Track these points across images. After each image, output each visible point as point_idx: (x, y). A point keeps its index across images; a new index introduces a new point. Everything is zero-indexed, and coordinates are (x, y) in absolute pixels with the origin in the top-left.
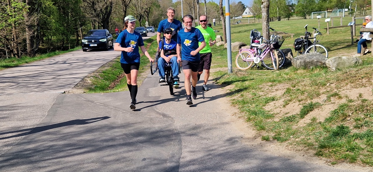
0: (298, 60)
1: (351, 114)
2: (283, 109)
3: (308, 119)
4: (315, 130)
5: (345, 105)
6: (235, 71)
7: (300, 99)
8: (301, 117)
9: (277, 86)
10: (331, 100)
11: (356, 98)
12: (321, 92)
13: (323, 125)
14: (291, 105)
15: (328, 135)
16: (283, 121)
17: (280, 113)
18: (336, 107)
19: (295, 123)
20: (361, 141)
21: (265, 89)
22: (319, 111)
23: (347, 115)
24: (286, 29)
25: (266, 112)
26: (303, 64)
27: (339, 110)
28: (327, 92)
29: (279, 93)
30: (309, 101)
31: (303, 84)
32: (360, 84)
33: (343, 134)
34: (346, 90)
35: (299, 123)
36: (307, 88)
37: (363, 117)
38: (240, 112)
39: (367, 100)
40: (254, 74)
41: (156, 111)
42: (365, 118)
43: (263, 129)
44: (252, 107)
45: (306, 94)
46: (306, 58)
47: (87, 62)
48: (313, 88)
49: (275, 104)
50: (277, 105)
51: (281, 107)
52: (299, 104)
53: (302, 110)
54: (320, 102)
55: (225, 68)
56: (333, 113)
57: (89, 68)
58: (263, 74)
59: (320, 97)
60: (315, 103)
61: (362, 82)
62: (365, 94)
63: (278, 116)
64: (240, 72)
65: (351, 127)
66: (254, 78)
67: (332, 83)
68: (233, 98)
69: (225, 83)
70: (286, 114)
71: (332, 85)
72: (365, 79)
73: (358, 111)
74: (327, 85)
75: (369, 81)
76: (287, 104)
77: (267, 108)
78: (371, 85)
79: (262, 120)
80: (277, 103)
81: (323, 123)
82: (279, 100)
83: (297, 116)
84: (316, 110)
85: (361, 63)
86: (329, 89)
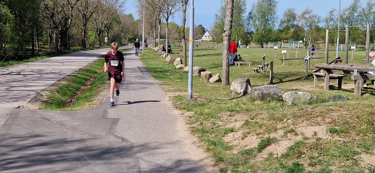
0: (256, 91)
1: (306, 152)
2: (242, 142)
3: (265, 153)
4: (271, 165)
5: (301, 142)
6: (195, 97)
7: (258, 132)
8: (259, 151)
9: (236, 117)
10: (288, 136)
11: (311, 136)
12: (279, 127)
13: (280, 161)
14: (249, 138)
15: (284, 171)
16: (241, 154)
17: (239, 146)
18: (292, 144)
19: (253, 156)
21: (224, 119)
22: (276, 146)
23: (303, 152)
25: (225, 144)
26: (260, 96)
27: (295, 147)
28: (285, 127)
29: (238, 125)
30: (266, 135)
31: (261, 117)
32: (315, 122)
33: (298, 171)
34: (301, 128)
35: (256, 157)
36: (265, 122)
37: (317, 155)
38: (199, 142)
39: (321, 139)
40: (213, 102)
41: (115, 134)
42: (319, 157)
43: (221, 160)
44: (212, 137)
45: (264, 128)
46: (264, 90)
48: (270, 122)
49: (234, 135)
50: (236, 137)
51: (240, 139)
52: (257, 138)
53: (260, 144)
54: (277, 137)
55: (184, 93)
56: (289, 149)
58: (222, 102)
59: (277, 132)
60: (272, 139)
61: (317, 120)
62: (319, 133)
63: (236, 148)
64: (199, 99)
65: (306, 165)
66: (213, 105)
67: (289, 119)
68: (193, 126)
69: (184, 109)
70: (244, 147)
71: (289, 121)
72: (320, 118)
73: (312, 149)
74: (285, 120)
75: (323, 120)
76: (246, 137)
77: (226, 139)
78: (325, 124)
79: (221, 151)
80: (236, 134)
81: (279, 158)
82: (238, 131)
83: (256, 150)
84: (273, 145)
85: (315, 100)
86: (286, 125)
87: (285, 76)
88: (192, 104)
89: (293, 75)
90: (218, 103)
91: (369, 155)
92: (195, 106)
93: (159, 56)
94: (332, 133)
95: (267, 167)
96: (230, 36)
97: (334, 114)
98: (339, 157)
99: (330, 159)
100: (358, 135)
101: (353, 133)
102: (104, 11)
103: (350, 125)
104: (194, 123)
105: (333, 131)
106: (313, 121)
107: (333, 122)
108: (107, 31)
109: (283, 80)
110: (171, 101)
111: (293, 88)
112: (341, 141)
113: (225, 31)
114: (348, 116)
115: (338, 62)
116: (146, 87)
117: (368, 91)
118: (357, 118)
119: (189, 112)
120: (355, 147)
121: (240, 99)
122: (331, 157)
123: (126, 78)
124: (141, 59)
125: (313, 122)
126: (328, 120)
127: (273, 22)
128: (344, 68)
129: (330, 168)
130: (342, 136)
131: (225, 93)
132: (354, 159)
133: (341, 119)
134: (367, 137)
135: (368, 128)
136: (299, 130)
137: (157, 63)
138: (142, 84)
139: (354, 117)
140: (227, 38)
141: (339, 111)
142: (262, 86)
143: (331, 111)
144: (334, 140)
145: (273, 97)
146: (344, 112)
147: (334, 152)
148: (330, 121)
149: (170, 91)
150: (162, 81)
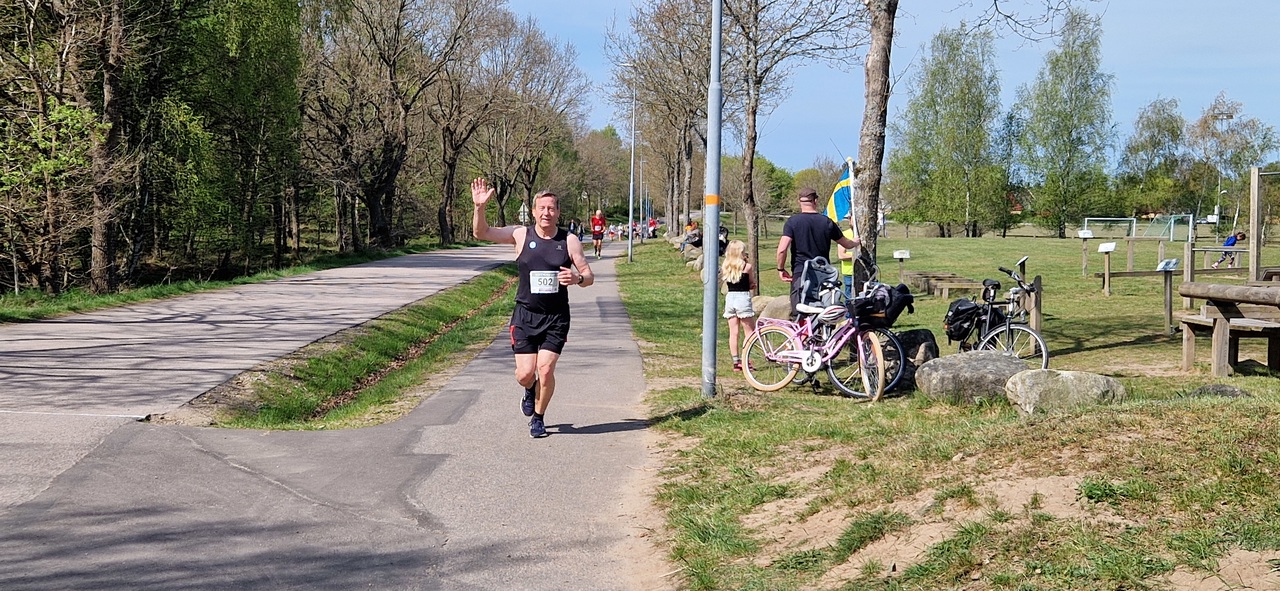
0: (936, 370)
1: (988, 562)
2: (796, 528)
3: (853, 567)
5: (978, 530)
6: (728, 391)
7: (857, 498)
8: (837, 557)
9: (828, 452)
10: (948, 508)
11: (1019, 510)
12: (927, 480)
14: (825, 514)
16: (779, 568)
17: (783, 541)
18: (950, 534)
19: (813, 576)
21: (786, 459)
22: (898, 542)
23: (974, 562)
24: (973, 267)
25: (740, 535)
26: (950, 387)
27: (956, 545)
28: (945, 481)
29: (814, 473)
30: (878, 507)
32: (1050, 465)
34: (999, 481)
35: (824, 576)
36: (895, 464)
37: (1020, 571)
38: (667, 529)
39: (1049, 519)
40: (787, 407)
41: (406, 504)
42: (1026, 580)
43: (708, 588)
44: (707, 514)
46: (962, 368)
47: (273, 324)
48: (910, 466)
49: (781, 508)
50: (785, 512)
51: (793, 520)
52: (847, 516)
53: (848, 534)
54: (911, 514)
56: (935, 551)
57: (269, 344)
58: (817, 410)
59: (917, 496)
60: (893, 517)
61: (1059, 457)
62: (1051, 499)
63: (771, 548)
64: (741, 396)
66: (783, 418)
67: (971, 455)
68: (673, 479)
69: (678, 427)
70: (798, 545)
71: (971, 461)
72: (1071, 449)
73: (1012, 552)
74: (955, 459)
75: (1080, 456)
76: (814, 512)
77: (750, 521)
78: (1082, 469)
79: (718, 558)
80: (788, 506)
81: (895, 582)
82: (800, 496)
83: (829, 554)
84: (890, 538)
85: (1120, 398)
86: (953, 473)
88: (712, 414)
90: (804, 413)
91: (1199, 574)
92: (719, 420)
93: (681, 265)
94: (1093, 501)
96: (876, 187)
97: (1122, 438)
98: (1095, 580)
99: (1060, 586)
100: (1182, 506)
101: (1167, 501)
102: (515, 119)
103: (1164, 474)
104: (684, 470)
105: (1098, 495)
106: (1045, 459)
107: (1111, 463)
108: (529, 186)
109: (1088, 345)
110: (649, 404)
112: (1119, 525)
113: (859, 171)
114: (1169, 443)
116: (597, 362)
118: (1198, 449)
119: (689, 440)
120: (1161, 548)
121: (889, 402)
122: (1068, 578)
124: (618, 276)
125: (1045, 463)
126: (1093, 458)
130: (1127, 511)
132: (1143, 587)
133: (1139, 453)
134: (1213, 513)
135: (1225, 484)
136: (980, 493)
137: (670, 287)
138: (585, 354)
139: (1189, 447)
140: (867, 194)
141: (1142, 427)
142: (960, 355)
143: (1115, 428)
144: (1094, 522)
145: (993, 394)
146: (1160, 433)
147: (1083, 563)
148: (1099, 461)
149: (664, 373)
150: (658, 345)
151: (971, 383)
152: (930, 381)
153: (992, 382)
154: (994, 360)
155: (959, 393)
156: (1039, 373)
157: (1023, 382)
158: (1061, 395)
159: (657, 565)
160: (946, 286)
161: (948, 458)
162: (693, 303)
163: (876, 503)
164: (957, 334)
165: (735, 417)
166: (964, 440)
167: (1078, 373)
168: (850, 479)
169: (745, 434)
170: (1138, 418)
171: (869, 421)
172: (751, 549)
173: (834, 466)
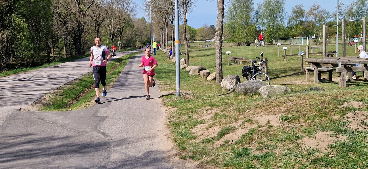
1: (256, 138)
2: (206, 132)
3: (222, 141)
4: (224, 151)
5: (254, 130)
7: (221, 123)
8: (217, 139)
9: (212, 111)
10: (246, 125)
11: (264, 124)
12: (240, 117)
13: (233, 147)
14: (213, 128)
15: (234, 155)
16: (202, 142)
17: (203, 135)
18: (247, 131)
19: (211, 144)
20: (257, 161)
21: (201, 113)
22: (233, 134)
23: (253, 138)
24: (248, 55)
25: (191, 134)
26: (244, 91)
27: (248, 134)
28: (245, 117)
29: (209, 117)
31: (230, 109)
32: (272, 112)
33: (245, 155)
34: (259, 117)
35: (214, 144)
36: (231, 113)
37: (265, 140)
38: (171, 134)
39: (272, 126)
40: (200, 98)
43: (184, 149)
44: (182, 129)
45: (228, 119)
46: (247, 85)
47: (51, 80)
48: (235, 114)
49: (201, 126)
50: (202, 128)
51: (205, 130)
52: (219, 128)
53: (220, 133)
54: (236, 127)
56: (243, 136)
57: (51, 86)
58: (208, 98)
59: (237, 122)
60: (232, 128)
61: (274, 110)
62: (272, 121)
63: (200, 137)
64: (187, 96)
65: (254, 149)
66: (199, 101)
67: (251, 110)
68: (171, 120)
69: (171, 105)
70: (207, 136)
71: (251, 112)
72: (277, 107)
73: (263, 135)
74: (247, 111)
75: (280, 109)
76: (210, 127)
77: (193, 130)
78: (280, 113)
79: (186, 141)
80: (203, 126)
81: (233, 145)
82: (206, 123)
83: (215, 138)
84: (231, 133)
85: (289, 92)
86: (246, 115)
87: (283, 72)
88: (180, 101)
89: (290, 70)
90: (205, 99)
91: (310, 139)
92: (182, 102)
93: (166, 57)
94: (283, 121)
95: (220, 152)
96: (221, 35)
97: (290, 104)
98: (284, 142)
99: (275, 143)
100: (306, 121)
101: (302, 120)
102: (116, 16)
103: (301, 113)
104: (174, 117)
105: (285, 119)
106: (270, 110)
107: (288, 110)
108: (120, 36)
109: (280, 76)
110: (162, 99)
111: (286, 83)
112: (290, 127)
113: (216, 31)
114: (302, 105)
115: (330, 56)
117: (356, 83)
118: (310, 106)
119: (174, 109)
120: (301, 132)
121: (227, 95)
122: (277, 141)
123: (129, 80)
126: (283, 109)
127: (282, 19)
128: (329, 61)
129: (275, 151)
130: (292, 123)
131: (217, 90)
132: (297, 143)
133: (295, 108)
134: (314, 123)
135: (317, 115)
136: (254, 120)
137: (164, 64)
138: (141, 85)
139: (307, 106)
140: (219, 37)
141: (295, 101)
142: (246, 82)
143: (288, 101)
144: (284, 126)
145: (256, 92)
146: (300, 102)
147: (281, 137)
148: (285, 110)
149: (165, 90)
150: (162, 81)
151: (250, 89)
152: (239, 89)
153: (255, 89)
154: (256, 83)
155: (246, 92)
156: (268, 86)
157: (264, 89)
158: (274, 92)
159: (169, 144)
160: (241, 61)
161: (245, 111)
162: (170, 69)
163: (227, 124)
164: (245, 76)
165: (186, 102)
166: (249, 106)
167: (278, 86)
168: (219, 118)
169: (190, 106)
170: (294, 98)
171: (222, 101)
172: (194, 138)
173: (214, 114)
